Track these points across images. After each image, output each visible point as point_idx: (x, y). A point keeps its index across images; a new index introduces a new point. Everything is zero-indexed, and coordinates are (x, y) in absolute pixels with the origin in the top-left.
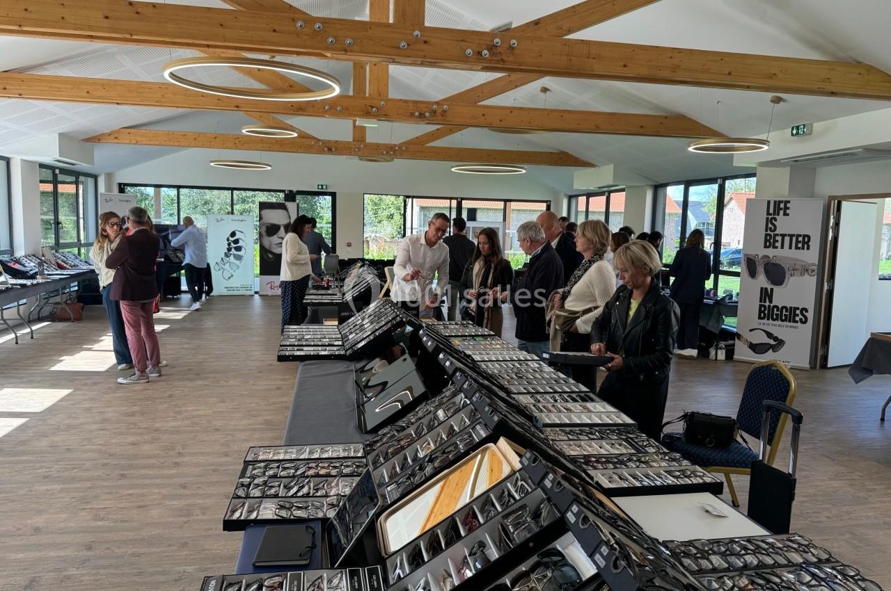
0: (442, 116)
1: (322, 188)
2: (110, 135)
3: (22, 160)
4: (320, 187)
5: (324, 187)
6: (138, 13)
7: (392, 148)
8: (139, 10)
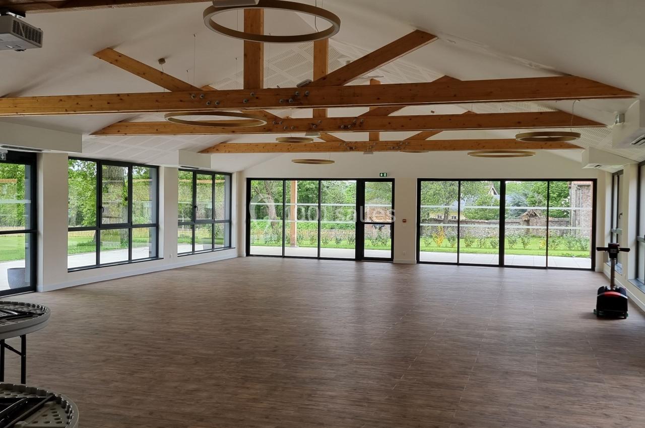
0: (360, 126)
1: (383, 176)
2: (214, 148)
3: (165, 167)
4: (382, 175)
5: (385, 175)
6: (121, 99)
7: (397, 144)
8: (122, 98)
